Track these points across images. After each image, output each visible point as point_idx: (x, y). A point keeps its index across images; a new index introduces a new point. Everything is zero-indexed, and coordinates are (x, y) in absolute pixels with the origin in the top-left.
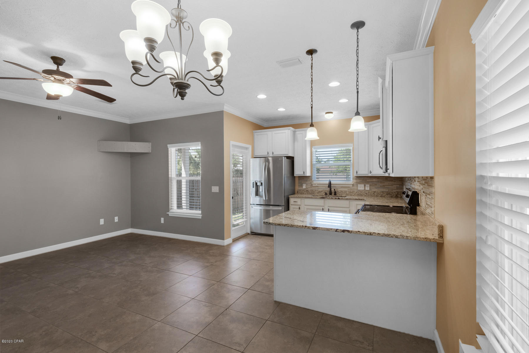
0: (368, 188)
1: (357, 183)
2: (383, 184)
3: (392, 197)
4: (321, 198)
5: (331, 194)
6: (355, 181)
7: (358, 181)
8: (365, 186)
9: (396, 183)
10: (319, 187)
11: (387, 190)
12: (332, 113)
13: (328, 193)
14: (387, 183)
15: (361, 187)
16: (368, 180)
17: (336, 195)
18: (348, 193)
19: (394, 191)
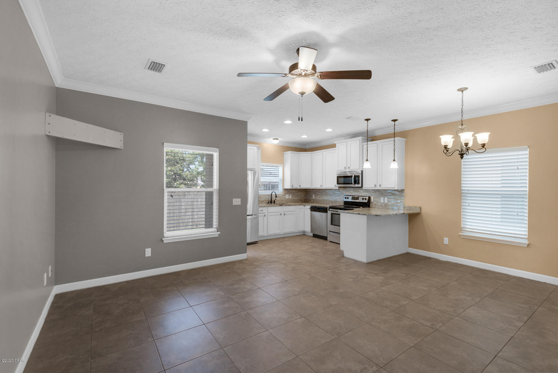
0: (290, 197)
1: (285, 194)
2: (298, 194)
3: (302, 202)
4: (280, 206)
5: (271, 202)
6: (284, 192)
7: (286, 192)
8: (289, 195)
9: (303, 193)
10: (261, 198)
11: (300, 198)
12: (278, 139)
13: (270, 202)
14: (300, 193)
15: (287, 197)
16: (290, 192)
17: (275, 203)
18: (280, 201)
19: (303, 198)
